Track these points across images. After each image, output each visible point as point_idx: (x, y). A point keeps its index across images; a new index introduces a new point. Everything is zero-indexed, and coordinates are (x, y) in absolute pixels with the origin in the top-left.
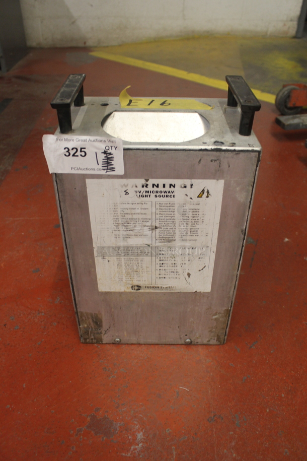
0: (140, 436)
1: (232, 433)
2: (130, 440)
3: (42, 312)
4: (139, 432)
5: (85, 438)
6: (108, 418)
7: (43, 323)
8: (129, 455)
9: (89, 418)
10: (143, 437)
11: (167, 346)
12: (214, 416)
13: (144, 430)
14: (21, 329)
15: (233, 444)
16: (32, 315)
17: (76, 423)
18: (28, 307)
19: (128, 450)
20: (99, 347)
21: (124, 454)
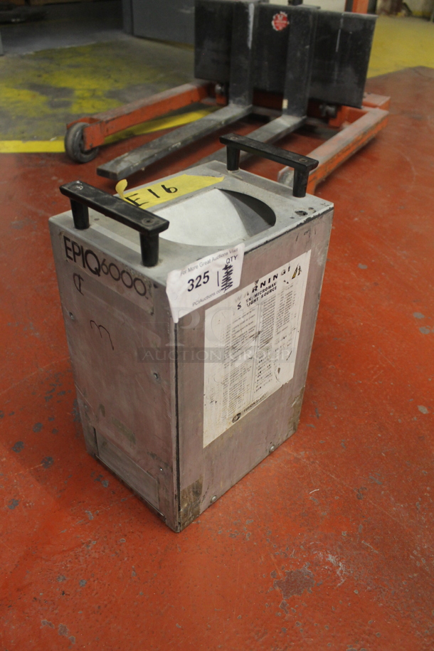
0: (331, 559)
1: (383, 492)
2: (329, 569)
3: (90, 542)
4: (327, 557)
5: (296, 606)
6: (292, 572)
7: (107, 551)
8: (343, 581)
9: (277, 588)
10: (334, 557)
11: (256, 469)
12: (358, 491)
13: (328, 552)
14: (92, 579)
15: (393, 499)
16: (81, 554)
17: (272, 604)
18: (63, 551)
19: (338, 578)
20: (199, 521)
21: (339, 584)
